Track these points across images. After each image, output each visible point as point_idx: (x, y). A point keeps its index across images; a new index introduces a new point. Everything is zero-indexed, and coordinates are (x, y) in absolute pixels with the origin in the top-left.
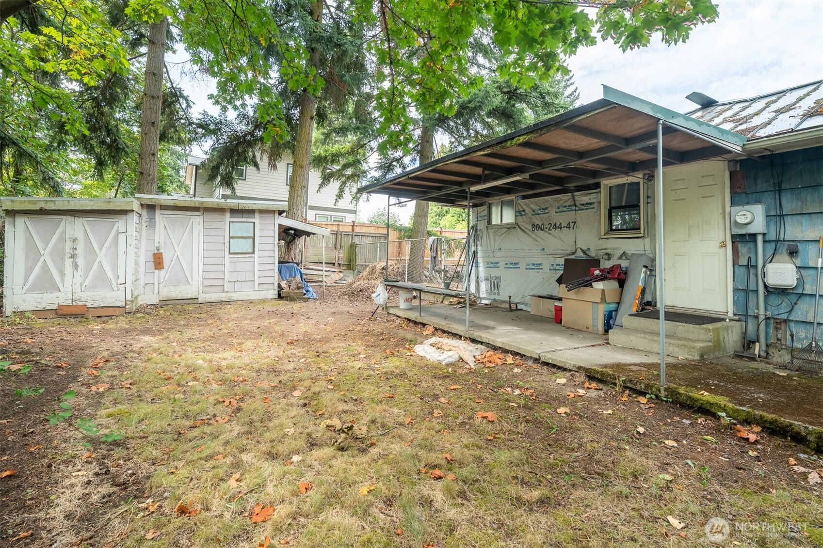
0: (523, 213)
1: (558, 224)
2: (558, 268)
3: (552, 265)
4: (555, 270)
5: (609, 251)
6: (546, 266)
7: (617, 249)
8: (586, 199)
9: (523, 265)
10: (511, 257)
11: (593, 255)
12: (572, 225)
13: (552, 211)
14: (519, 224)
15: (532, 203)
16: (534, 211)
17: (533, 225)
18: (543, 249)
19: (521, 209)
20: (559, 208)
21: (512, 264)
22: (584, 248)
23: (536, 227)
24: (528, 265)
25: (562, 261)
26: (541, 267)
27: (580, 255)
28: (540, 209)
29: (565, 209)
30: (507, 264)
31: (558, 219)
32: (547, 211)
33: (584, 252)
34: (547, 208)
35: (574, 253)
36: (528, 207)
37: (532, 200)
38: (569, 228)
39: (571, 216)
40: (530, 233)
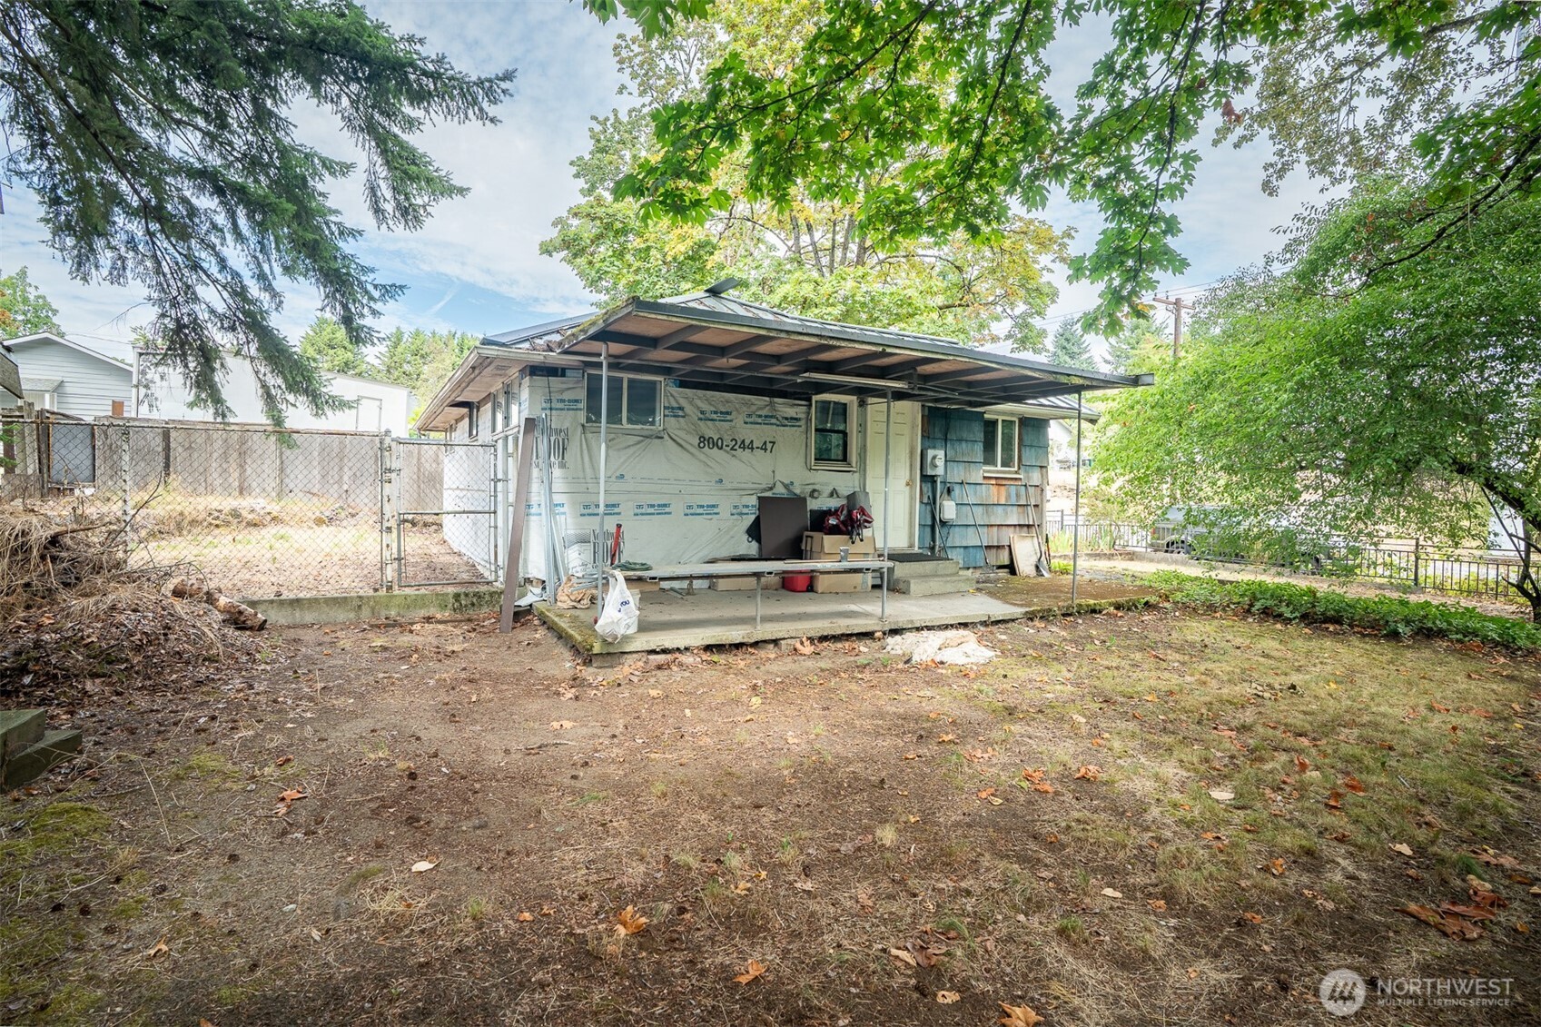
0: (681, 413)
1: (747, 442)
2: (745, 511)
3: (735, 507)
4: (741, 514)
5: (816, 487)
6: (725, 509)
7: (826, 484)
8: (791, 412)
9: (677, 507)
10: (650, 493)
11: (797, 491)
12: (769, 446)
13: (739, 421)
14: (670, 431)
15: (700, 398)
16: (702, 412)
17: (702, 439)
18: (721, 481)
19: (675, 405)
20: (749, 416)
21: (653, 506)
22: (786, 482)
23: (705, 441)
24: (690, 507)
25: (753, 501)
26: (716, 510)
27: (780, 491)
28: (715, 413)
29: (760, 420)
30: (640, 507)
31: (748, 434)
32: (729, 418)
33: (786, 486)
34: (727, 413)
35: (771, 489)
36: (691, 403)
37: (700, 393)
38: (766, 450)
39: (768, 432)
40: (692, 450)
